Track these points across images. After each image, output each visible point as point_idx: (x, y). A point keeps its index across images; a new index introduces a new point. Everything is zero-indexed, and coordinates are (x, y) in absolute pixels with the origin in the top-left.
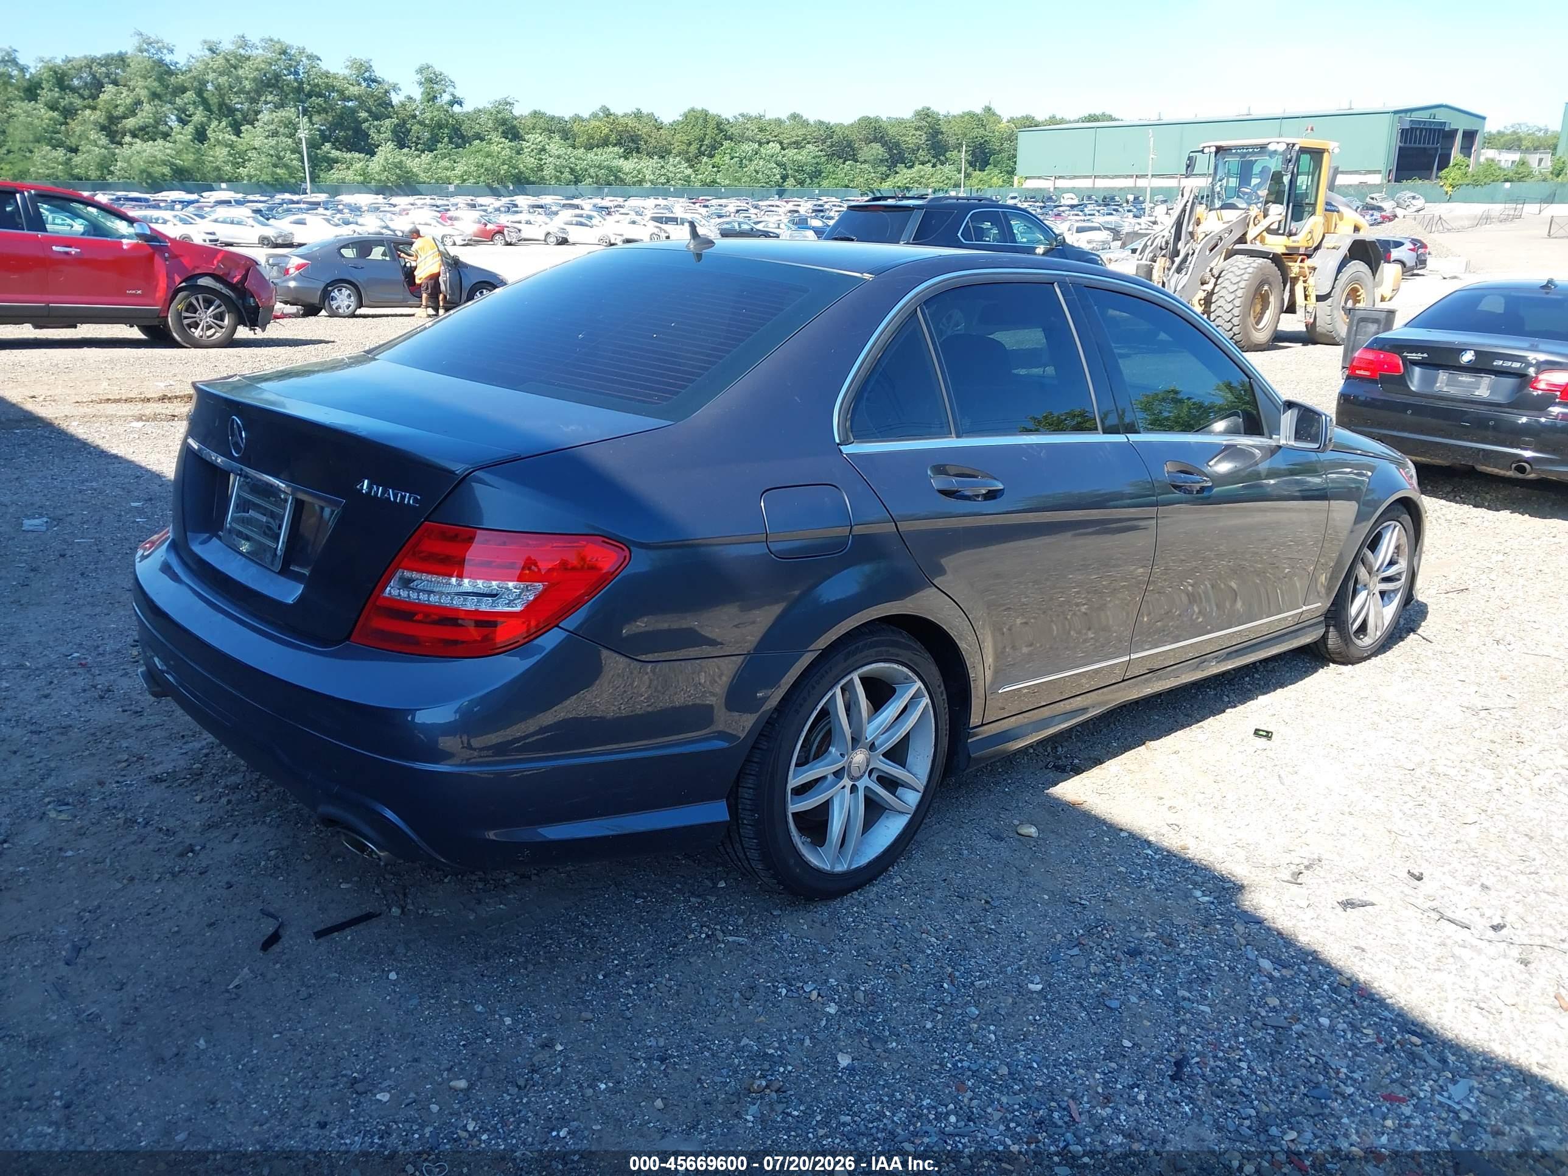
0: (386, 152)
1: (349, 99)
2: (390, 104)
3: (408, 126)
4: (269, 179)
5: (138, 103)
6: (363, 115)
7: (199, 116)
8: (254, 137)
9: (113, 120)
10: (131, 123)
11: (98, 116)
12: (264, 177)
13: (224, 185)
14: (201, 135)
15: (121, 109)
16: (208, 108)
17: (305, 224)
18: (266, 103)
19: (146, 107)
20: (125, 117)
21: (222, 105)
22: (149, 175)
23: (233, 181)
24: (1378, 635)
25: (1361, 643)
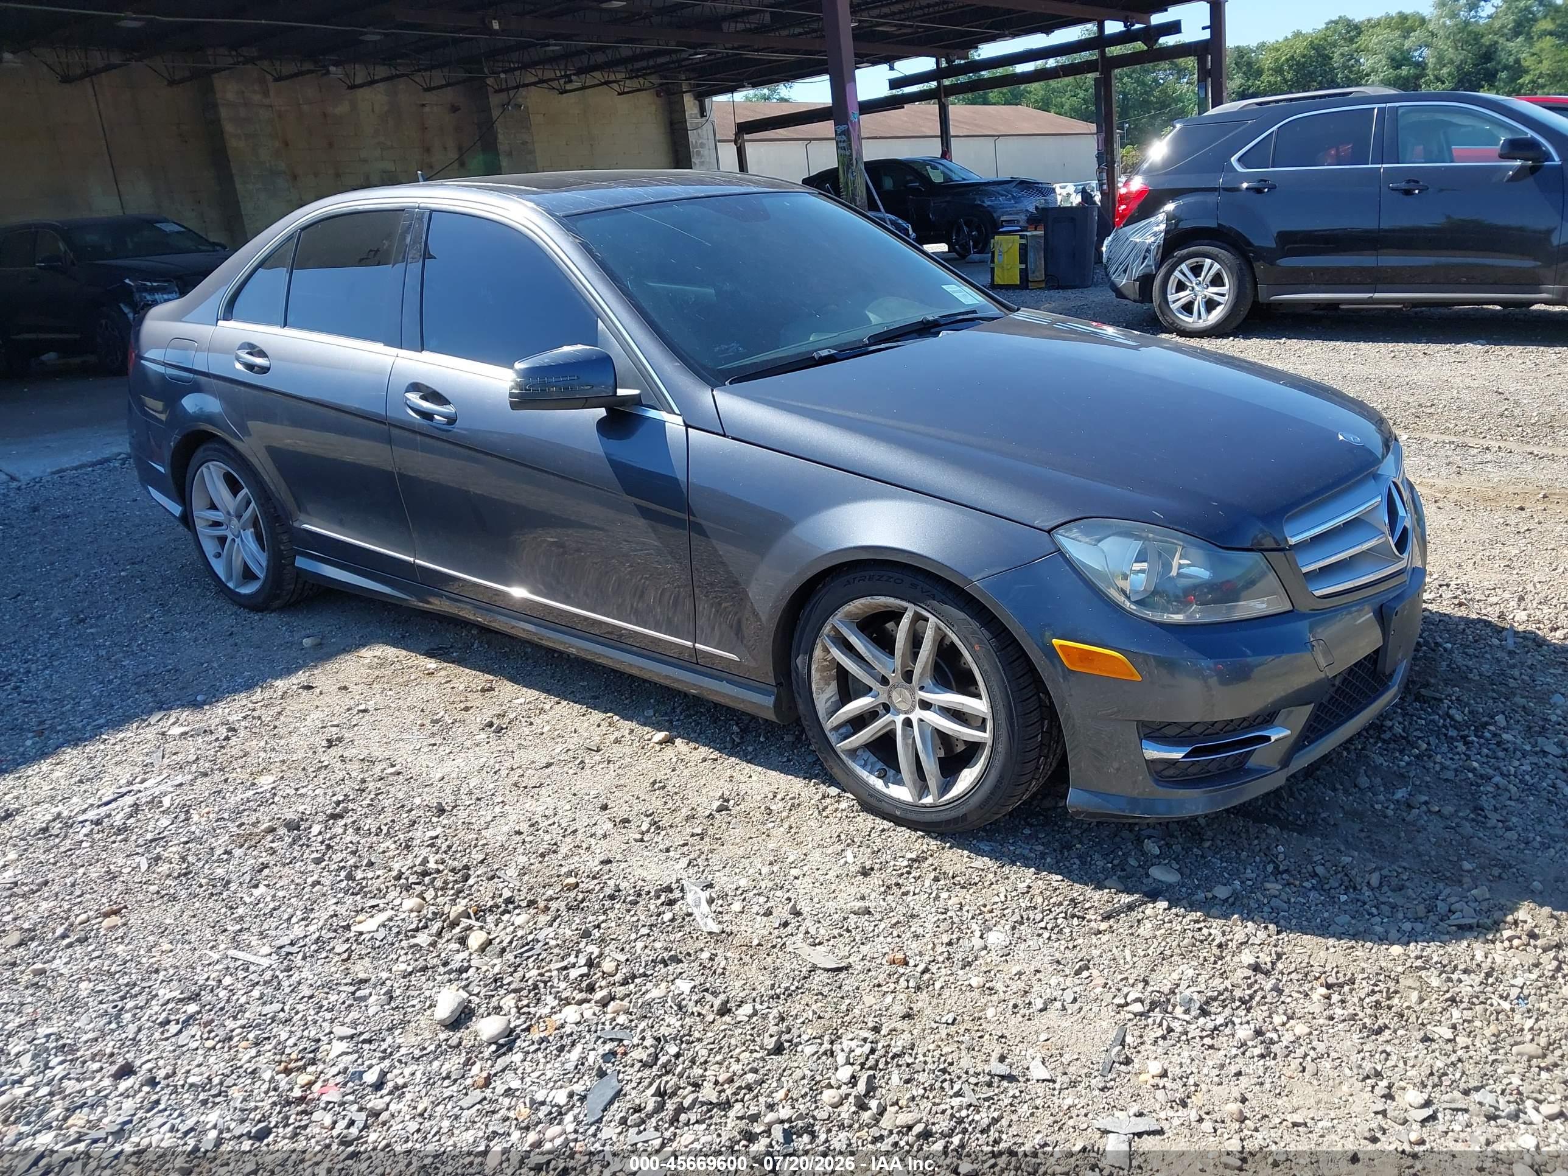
24: (928, 800)
25: (879, 784)
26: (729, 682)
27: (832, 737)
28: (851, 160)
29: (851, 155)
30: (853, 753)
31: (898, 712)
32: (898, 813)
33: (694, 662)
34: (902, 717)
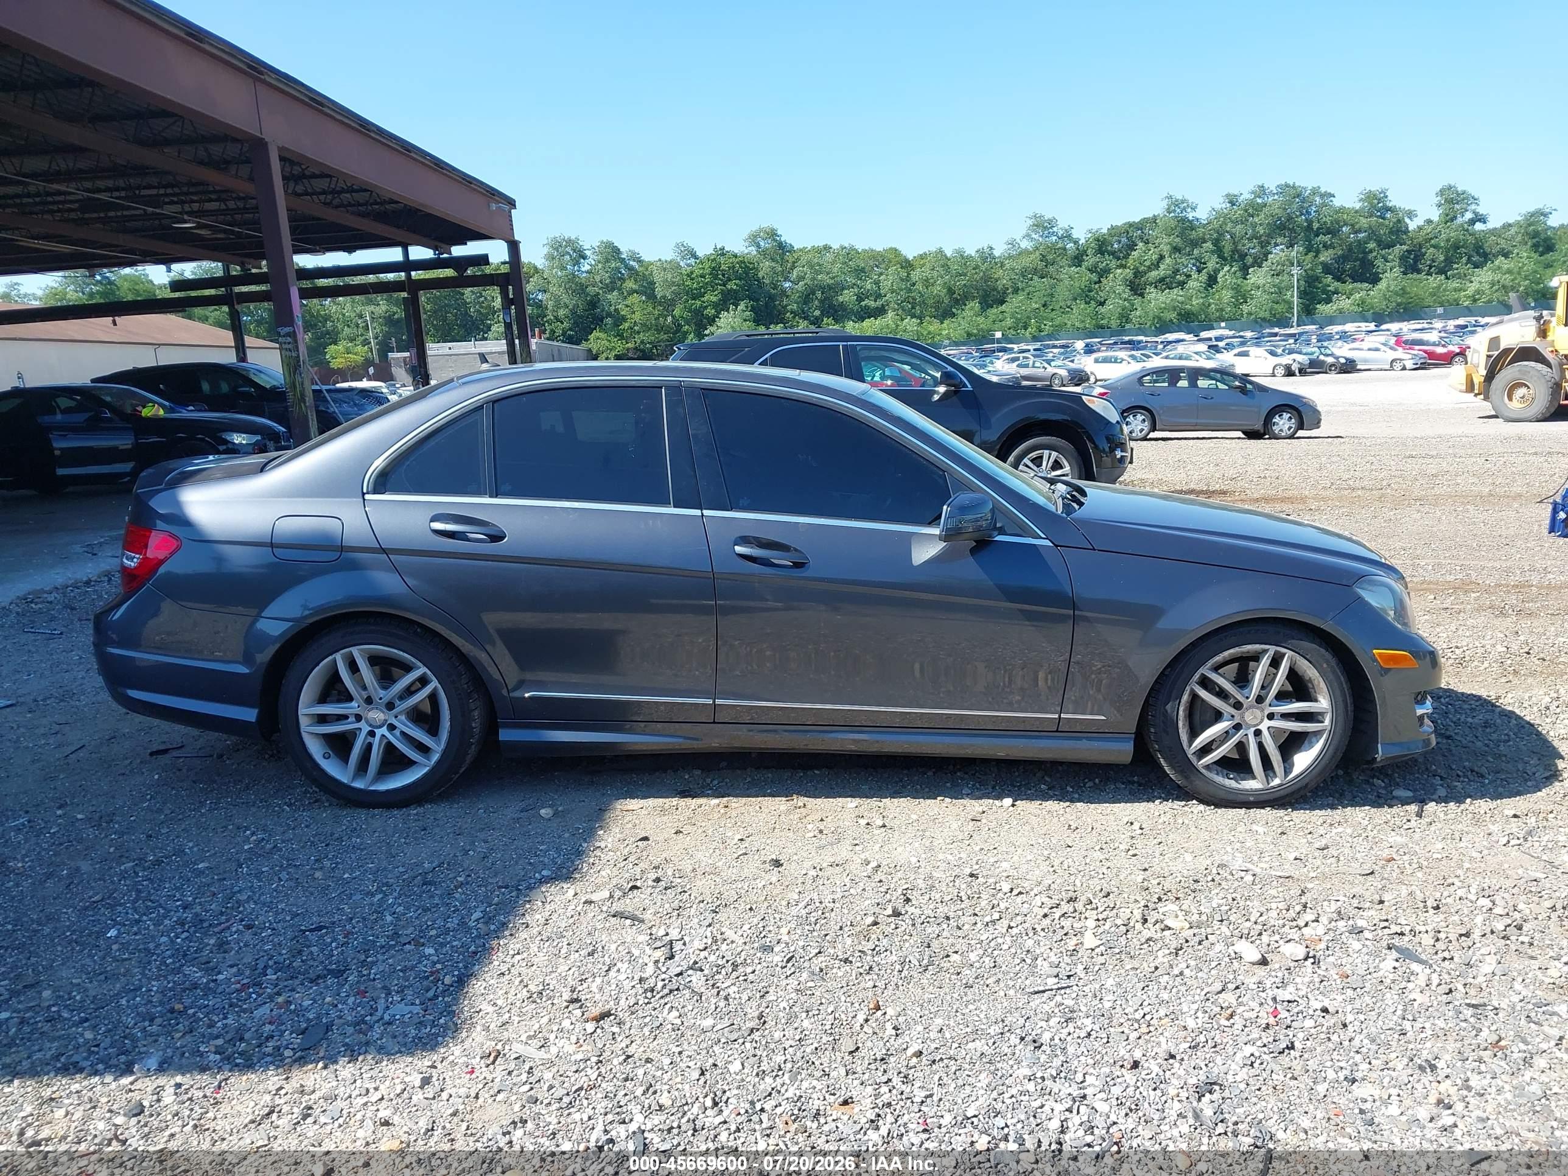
0: (1391, 278)
1: (1359, 231)
2: (1406, 232)
3: (1423, 250)
4: (1267, 315)
5: (1162, 257)
6: (1372, 245)
7: (1212, 263)
8: (1258, 277)
9: (1137, 274)
10: (1154, 274)
11: (1128, 273)
12: (1262, 315)
13: (1223, 324)
14: (1212, 280)
15: (1147, 263)
16: (1221, 257)
17: (1247, 355)
18: (1276, 245)
19: (1168, 260)
20: (1150, 269)
21: (1235, 251)
22: (1160, 318)
23: (1233, 321)
24: (1277, 782)
25: (1233, 784)
26: (1088, 739)
27: (1193, 759)
28: (299, 361)
29: (298, 356)
30: (1207, 767)
31: (1249, 727)
32: (1252, 799)
33: (1058, 730)
34: (1253, 729)
